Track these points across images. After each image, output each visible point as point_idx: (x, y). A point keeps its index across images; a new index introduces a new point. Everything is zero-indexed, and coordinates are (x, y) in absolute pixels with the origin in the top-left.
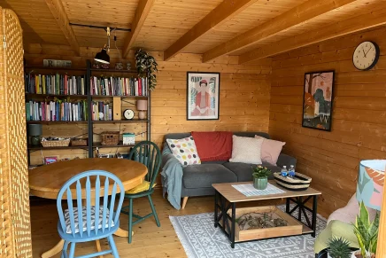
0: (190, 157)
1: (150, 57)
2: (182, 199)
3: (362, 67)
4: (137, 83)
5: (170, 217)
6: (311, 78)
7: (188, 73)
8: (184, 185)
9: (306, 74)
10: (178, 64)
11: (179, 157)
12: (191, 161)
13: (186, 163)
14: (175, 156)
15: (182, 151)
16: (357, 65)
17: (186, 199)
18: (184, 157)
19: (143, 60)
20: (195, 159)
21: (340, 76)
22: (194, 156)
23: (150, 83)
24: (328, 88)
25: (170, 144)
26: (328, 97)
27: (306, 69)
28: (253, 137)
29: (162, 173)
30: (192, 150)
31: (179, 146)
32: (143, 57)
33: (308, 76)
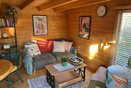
0: (36, 52)
1: (13, 9)
2: (33, 71)
3: (100, 16)
4: (8, 21)
5: (28, 80)
6: (82, 19)
7: (33, 15)
8: (33, 65)
9: (80, 17)
10: (28, 11)
11: (31, 52)
12: (36, 54)
13: (34, 55)
14: (29, 52)
15: (32, 50)
16: (99, 15)
17: (35, 70)
18: (33, 52)
19: (10, 10)
20: (38, 53)
21: (92, 18)
22: (38, 51)
23: (14, 21)
24: (88, 23)
25: (26, 47)
26: (88, 26)
27: (80, 15)
28: (61, 41)
29: (23, 62)
30: (37, 49)
31: (31, 48)
32: (10, 9)
33: (81, 18)
